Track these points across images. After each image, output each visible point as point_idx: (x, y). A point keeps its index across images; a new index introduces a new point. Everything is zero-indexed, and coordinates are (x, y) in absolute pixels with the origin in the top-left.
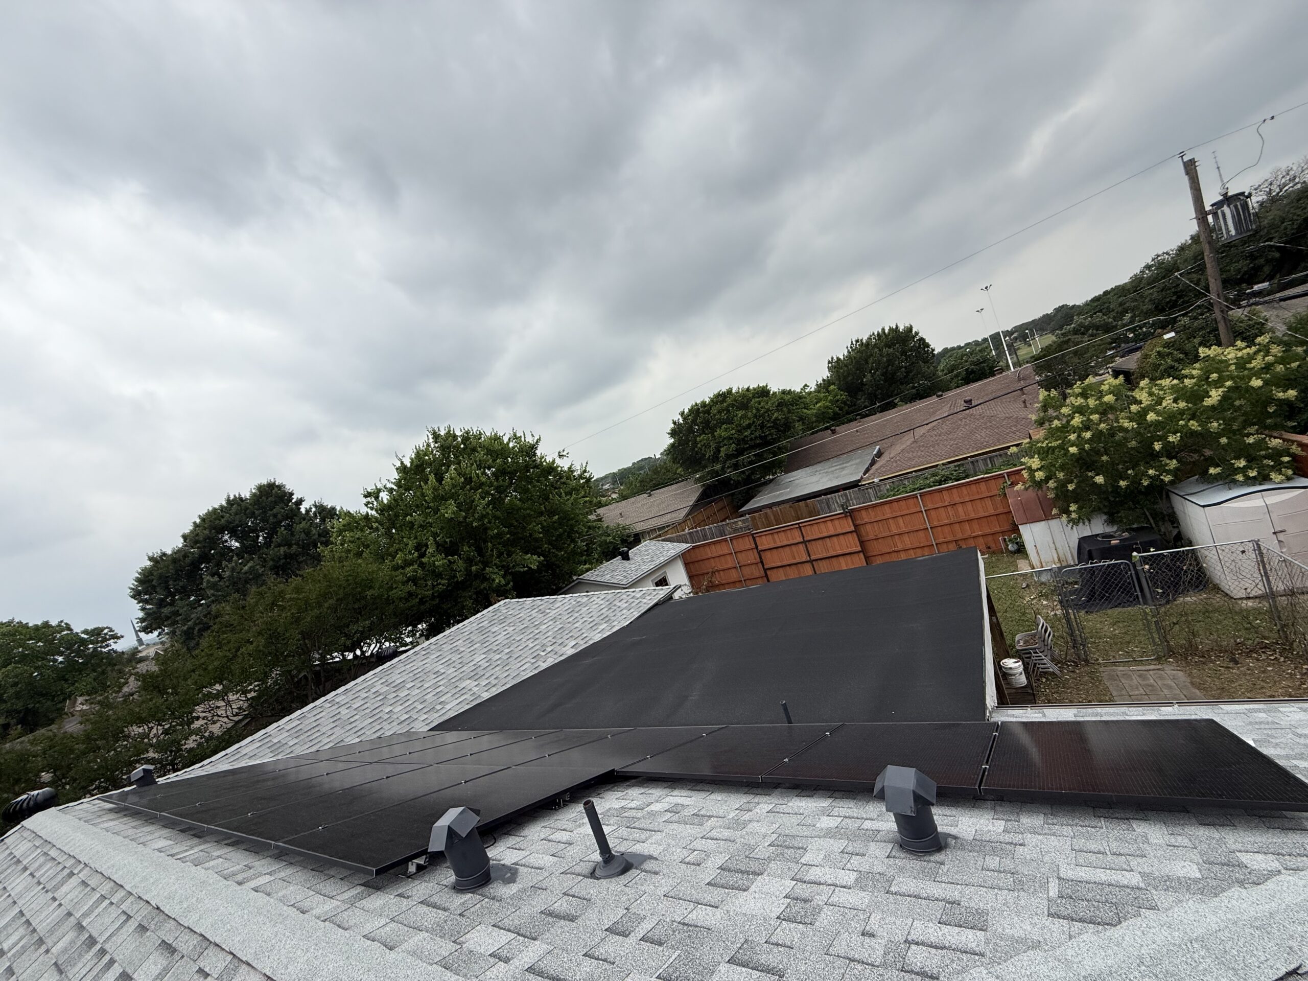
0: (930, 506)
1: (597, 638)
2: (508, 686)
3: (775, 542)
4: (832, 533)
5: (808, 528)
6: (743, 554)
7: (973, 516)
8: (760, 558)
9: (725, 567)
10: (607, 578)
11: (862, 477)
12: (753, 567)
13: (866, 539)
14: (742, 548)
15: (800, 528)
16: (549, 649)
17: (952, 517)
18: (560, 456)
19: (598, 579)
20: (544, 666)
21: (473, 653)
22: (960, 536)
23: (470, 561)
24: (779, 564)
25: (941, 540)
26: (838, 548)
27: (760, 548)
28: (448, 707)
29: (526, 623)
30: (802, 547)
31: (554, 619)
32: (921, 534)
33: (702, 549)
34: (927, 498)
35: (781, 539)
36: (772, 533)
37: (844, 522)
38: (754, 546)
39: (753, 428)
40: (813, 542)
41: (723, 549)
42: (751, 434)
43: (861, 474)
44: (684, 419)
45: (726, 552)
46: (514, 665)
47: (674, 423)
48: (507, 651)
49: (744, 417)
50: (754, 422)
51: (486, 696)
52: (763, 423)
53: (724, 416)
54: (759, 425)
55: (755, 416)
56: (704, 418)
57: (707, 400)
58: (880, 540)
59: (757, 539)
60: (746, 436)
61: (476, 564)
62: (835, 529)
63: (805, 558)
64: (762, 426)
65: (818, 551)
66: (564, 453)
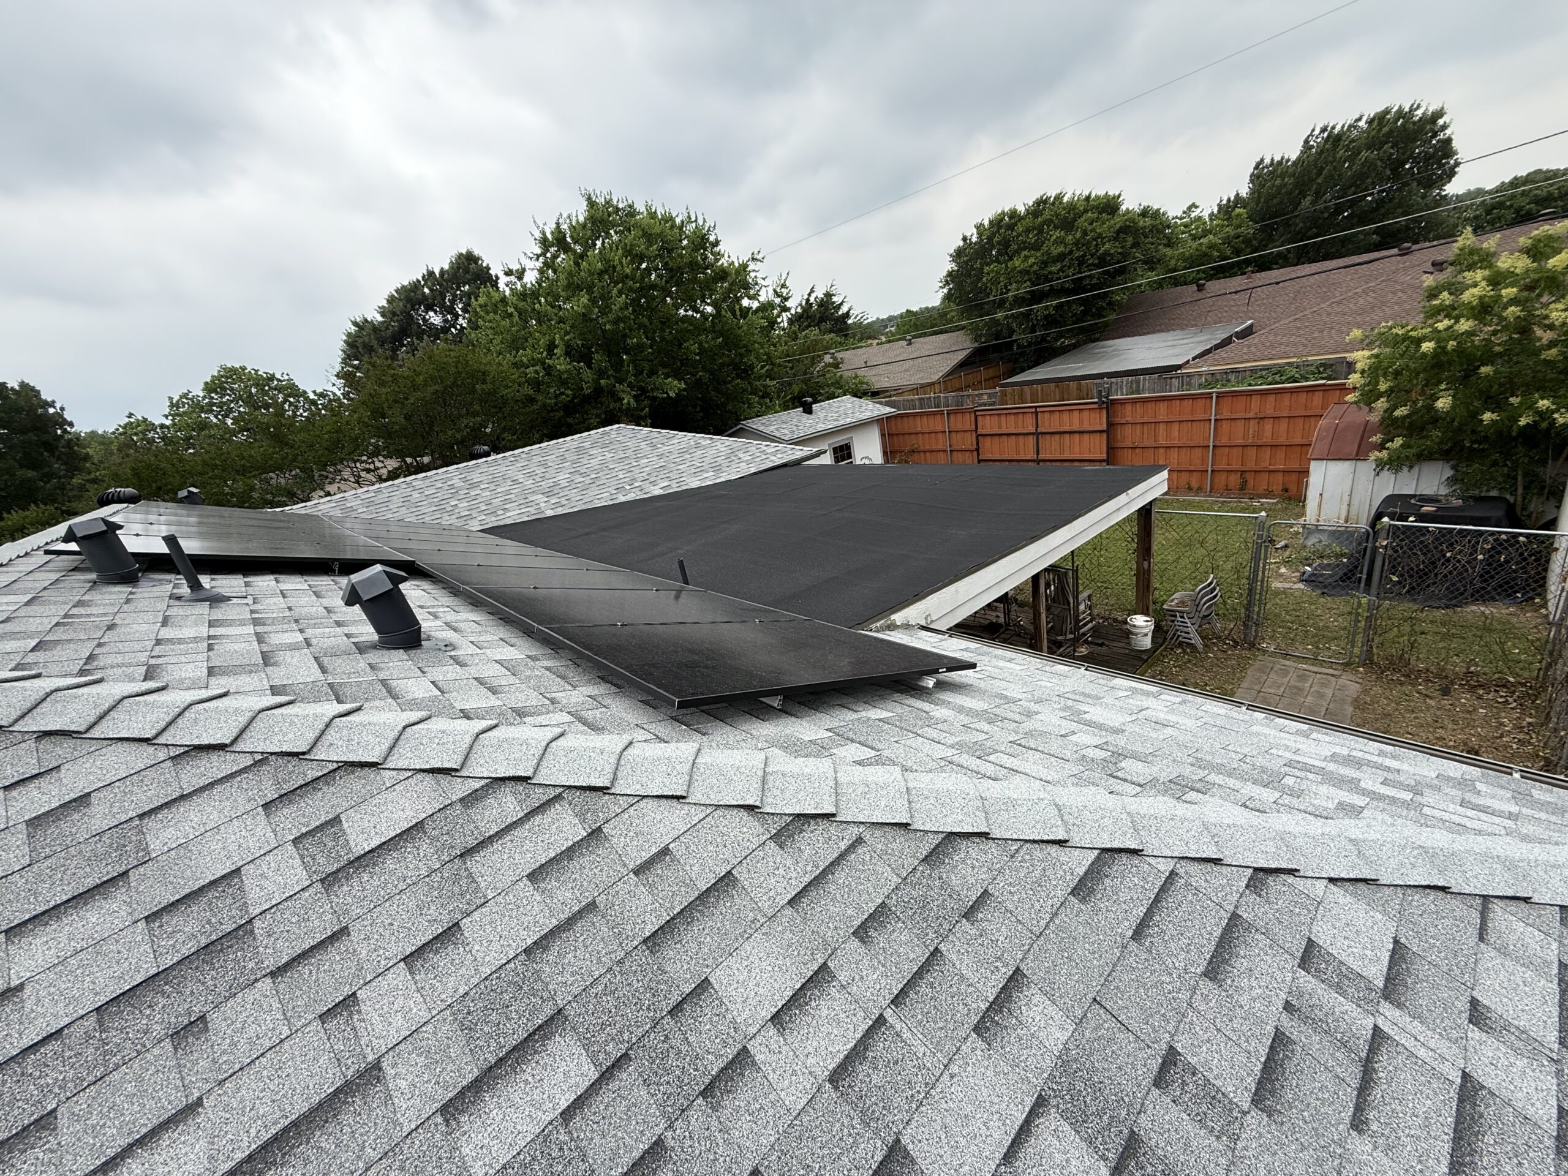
0: (1226, 414)
1: (695, 484)
2: (576, 509)
3: (1000, 427)
4: (1075, 428)
5: (1047, 415)
6: (959, 435)
7: (1283, 440)
8: (978, 444)
9: (934, 447)
10: (771, 430)
11: (1188, 362)
12: (967, 454)
13: (1120, 445)
14: (960, 427)
15: (1037, 413)
16: (636, 484)
17: (1251, 436)
18: (754, 259)
19: (761, 428)
20: (622, 499)
21: (559, 470)
22: (1251, 465)
23: (601, 373)
24: (998, 457)
25: (1223, 467)
26: (1077, 450)
27: (980, 431)
28: (508, 514)
29: (629, 453)
30: (1031, 440)
31: (660, 457)
32: (1198, 453)
33: (911, 419)
34: (1226, 402)
35: (1009, 425)
36: (999, 414)
37: (1095, 415)
38: (973, 427)
39: (1066, 262)
40: (1048, 437)
41: (936, 424)
42: (1061, 270)
43: (1190, 357)
44: (980, 234)
45: (939, 428)
46: (593, 491)
47: (965, 239)
48: (594, 476)
49: (1060, 241)
50: (1071, 252)
51: (550, 513)
52: (1084, 256)
53: (1032, 238)
54: (1077, 258)
55: (1077, 243)
56: (1004, 238)
57: (1021, 209)
58: (1137, 451)
59: (979, 418)
60: (1050, 273)
61: (608, 378)
62: (1081, 422)
63: (1032, 455)
64: (1081, 261)
65: (1051, 449)
66: (759, 257)
